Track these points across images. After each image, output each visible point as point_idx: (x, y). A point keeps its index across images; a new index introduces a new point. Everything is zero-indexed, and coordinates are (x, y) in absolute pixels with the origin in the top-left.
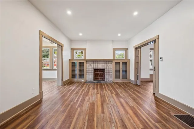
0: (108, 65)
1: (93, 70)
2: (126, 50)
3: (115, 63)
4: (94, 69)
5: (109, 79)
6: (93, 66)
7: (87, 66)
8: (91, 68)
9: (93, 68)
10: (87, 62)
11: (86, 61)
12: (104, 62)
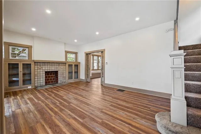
0: (62, 67)
1: (44, 73)
2: (76, 53)
3: (69, 65)
4: (46, 72)
5: (63, 81)
6: (44, 68)
7: (36, 68)
8: (41, 70)
9: (44, 71)
10: (36, 64)
11: (35, 62)
12: (57, 64)
